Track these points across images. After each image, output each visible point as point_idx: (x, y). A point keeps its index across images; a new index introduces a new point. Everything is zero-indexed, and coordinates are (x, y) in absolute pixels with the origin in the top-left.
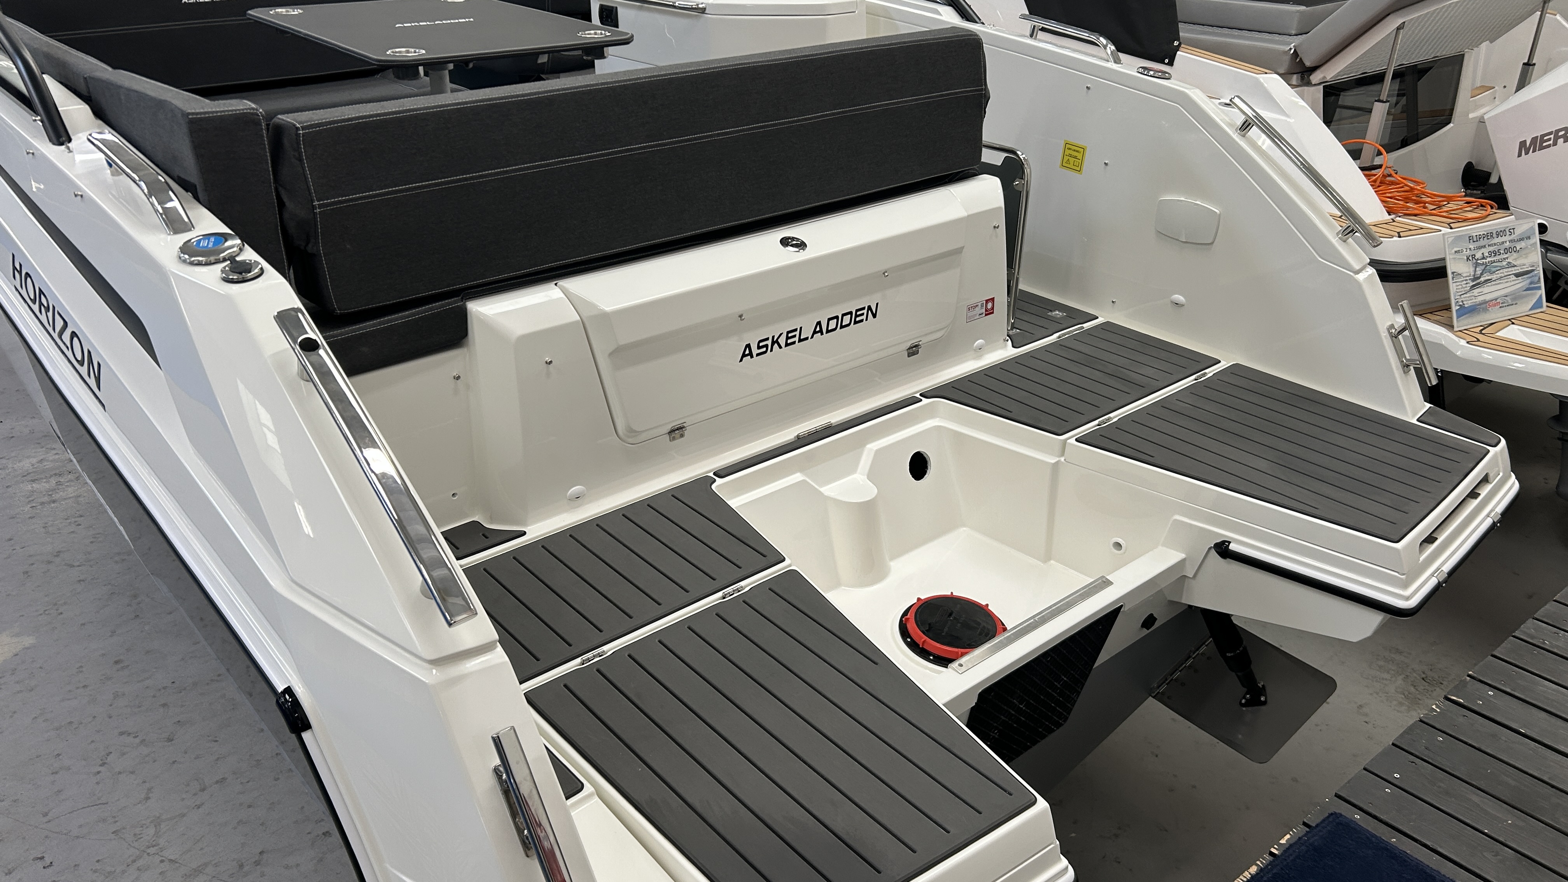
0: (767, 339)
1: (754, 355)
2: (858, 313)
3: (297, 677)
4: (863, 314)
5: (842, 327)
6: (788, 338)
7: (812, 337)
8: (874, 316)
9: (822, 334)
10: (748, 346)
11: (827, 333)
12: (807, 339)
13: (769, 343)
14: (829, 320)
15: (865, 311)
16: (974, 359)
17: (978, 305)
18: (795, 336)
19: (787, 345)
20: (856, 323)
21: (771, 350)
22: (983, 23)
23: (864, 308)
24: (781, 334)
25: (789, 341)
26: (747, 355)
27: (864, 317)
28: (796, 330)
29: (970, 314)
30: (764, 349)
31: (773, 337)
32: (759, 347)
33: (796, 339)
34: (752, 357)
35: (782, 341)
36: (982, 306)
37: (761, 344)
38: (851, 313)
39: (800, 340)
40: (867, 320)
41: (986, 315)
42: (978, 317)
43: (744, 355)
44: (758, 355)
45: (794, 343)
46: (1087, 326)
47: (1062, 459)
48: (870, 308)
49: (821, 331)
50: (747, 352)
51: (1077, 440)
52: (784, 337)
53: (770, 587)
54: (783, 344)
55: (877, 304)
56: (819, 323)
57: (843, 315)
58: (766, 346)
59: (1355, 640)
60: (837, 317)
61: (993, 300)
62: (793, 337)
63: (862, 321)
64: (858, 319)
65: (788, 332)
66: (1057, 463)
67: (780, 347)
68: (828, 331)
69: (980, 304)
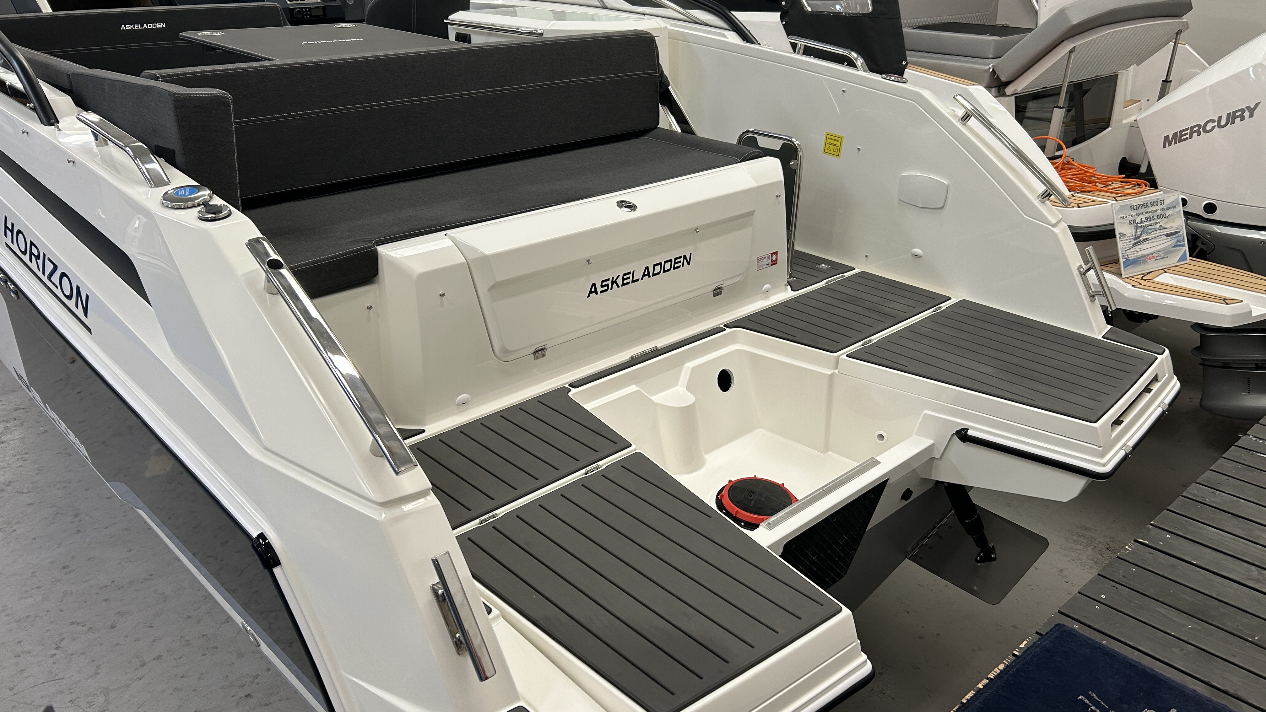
0: (608, 280)
1: (599, 292)
2: (677, 261)
3: (268, 524)
4: (680, 262)
5: (664, 271)
6: (624, 279)
7: (642, 279)
8: (689, 263)
9: (649, 277)
10: (594, 285)
11: (653, 276)
12: (638, 280)
13: (610, 282)
14: (655, 265)
15: (681, 260)
16: (763, 299)
17: (765, 258)
18: (629, 278)
19: (623, 285)
20: (675, 268)
21: (611, 289)
22: (760, 44)
23: (680, 257)
24: (619, 276)
25: (625, 282)
26: (593, 292)
27: (681, 264)
28: (629, 273)
29: (760, 264)
30: (606, 288)
31: (613, 278)
32: (602, 286)
33: (630, 280)
34: (597, 294)
35: (619, 281)
36: (768, 258)
37: (604, 284)
38: (671, 261)
39: (633, 281)
40: (683, 266)
41: (772, 265)
42: (765, 266)
43: (591, 292)
44: (601, 292)
45: (628, 283)
46: (847, 275)
47: (836, 371)
48: (685, 257)
49: (649, 275)
50: (593, 290)
51: (847, 356)
52: (621, 278)
53: (622, 465)
54: (620, 284)
55: (691, 254)
56: (647, 268)
57: (665, 262)
58: (608, 285)
59: (1065, 501)
60: (660, 264)
61: (776, 253)
62: (627, 279)
63: (679, 267)
64: (676, 265)
65: (624, 275)
66: (833, 374)
67: (618, 286)
68: (654, 275)
69: (767, 256)
